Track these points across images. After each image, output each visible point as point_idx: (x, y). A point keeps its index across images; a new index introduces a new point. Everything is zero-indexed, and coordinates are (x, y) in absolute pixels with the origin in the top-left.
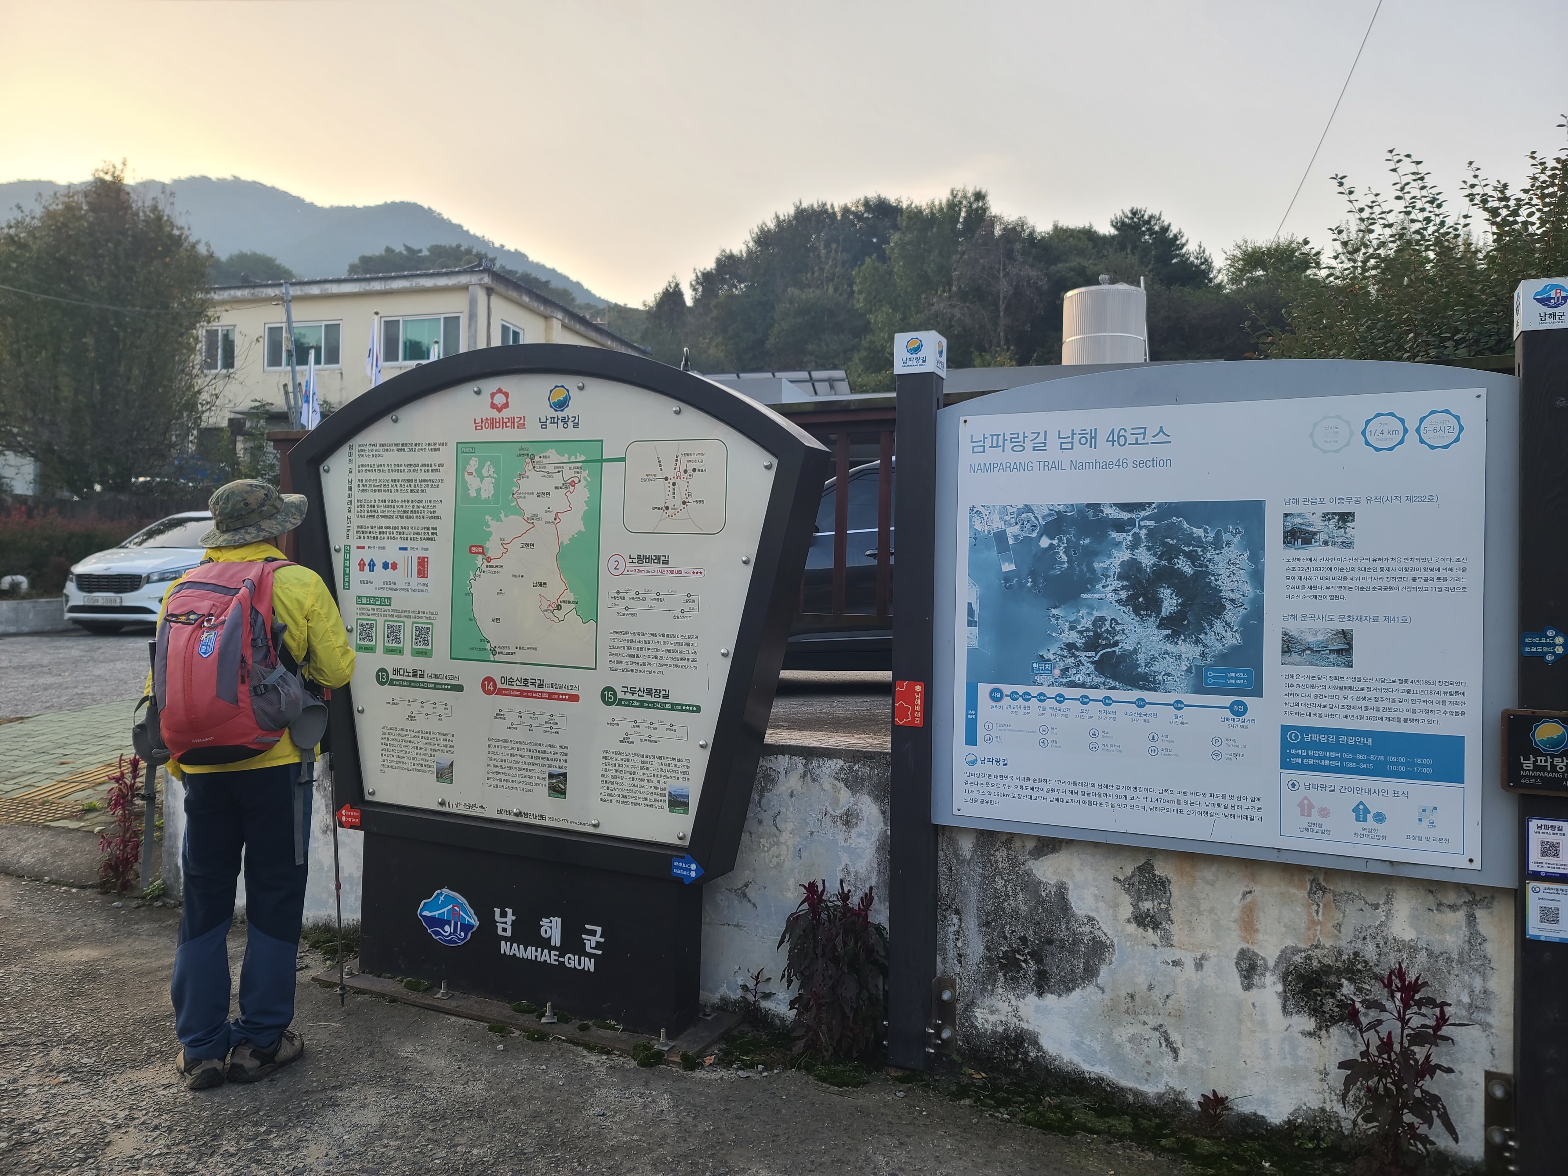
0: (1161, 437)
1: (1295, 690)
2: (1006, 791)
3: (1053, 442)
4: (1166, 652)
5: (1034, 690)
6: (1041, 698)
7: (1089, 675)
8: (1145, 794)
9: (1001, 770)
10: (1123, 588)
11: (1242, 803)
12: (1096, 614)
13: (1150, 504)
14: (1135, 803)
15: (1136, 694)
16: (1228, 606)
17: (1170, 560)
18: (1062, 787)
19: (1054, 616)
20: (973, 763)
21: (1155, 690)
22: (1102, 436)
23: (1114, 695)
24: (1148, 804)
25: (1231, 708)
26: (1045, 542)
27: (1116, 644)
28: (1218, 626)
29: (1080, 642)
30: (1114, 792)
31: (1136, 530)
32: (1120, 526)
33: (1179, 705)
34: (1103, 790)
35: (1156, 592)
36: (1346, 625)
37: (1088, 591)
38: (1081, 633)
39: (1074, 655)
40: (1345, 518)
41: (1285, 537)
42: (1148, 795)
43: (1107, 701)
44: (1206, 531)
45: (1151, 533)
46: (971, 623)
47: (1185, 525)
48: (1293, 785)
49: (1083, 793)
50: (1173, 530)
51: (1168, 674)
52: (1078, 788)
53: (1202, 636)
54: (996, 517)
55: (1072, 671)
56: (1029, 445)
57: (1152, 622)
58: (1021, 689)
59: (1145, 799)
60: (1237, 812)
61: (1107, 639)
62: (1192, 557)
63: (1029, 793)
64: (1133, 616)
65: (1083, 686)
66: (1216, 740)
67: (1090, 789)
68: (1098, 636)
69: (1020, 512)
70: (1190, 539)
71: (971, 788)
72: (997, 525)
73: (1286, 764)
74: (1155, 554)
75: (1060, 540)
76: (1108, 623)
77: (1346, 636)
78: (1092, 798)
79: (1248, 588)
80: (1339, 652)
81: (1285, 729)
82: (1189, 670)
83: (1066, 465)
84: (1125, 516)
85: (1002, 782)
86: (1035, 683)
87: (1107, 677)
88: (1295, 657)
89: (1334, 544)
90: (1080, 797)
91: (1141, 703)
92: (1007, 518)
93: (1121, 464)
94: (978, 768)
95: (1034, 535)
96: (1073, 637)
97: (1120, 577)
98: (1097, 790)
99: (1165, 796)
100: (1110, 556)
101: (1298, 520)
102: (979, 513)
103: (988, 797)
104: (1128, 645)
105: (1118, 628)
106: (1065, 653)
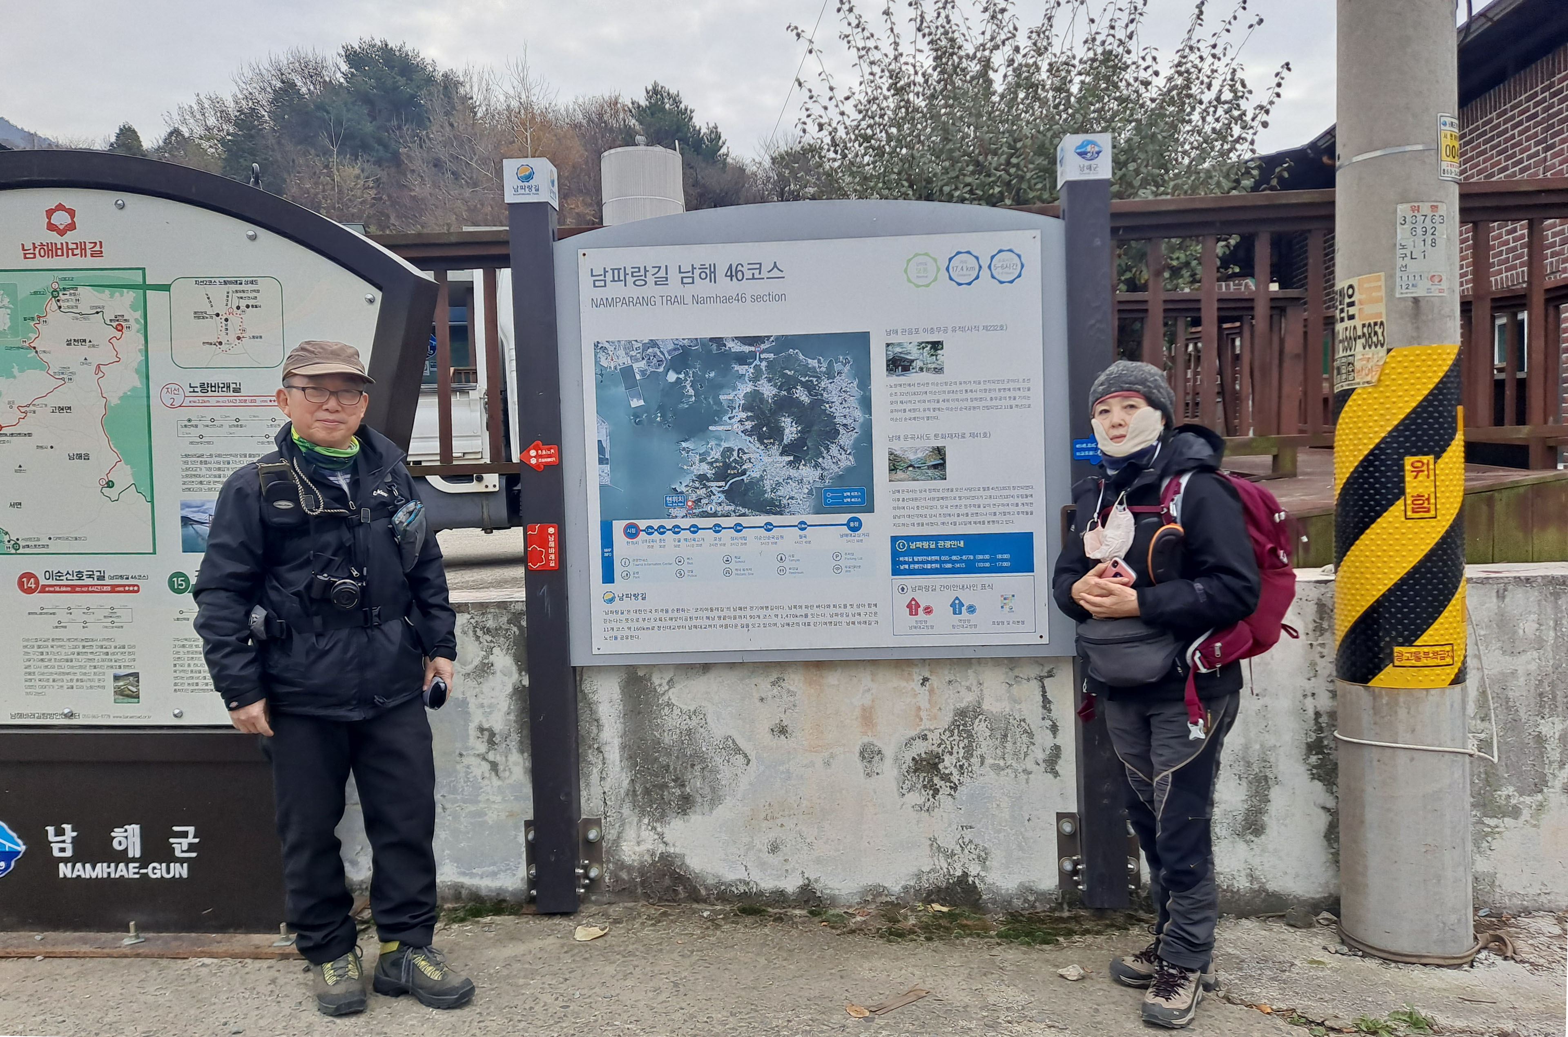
0: (775, 273)
1: (901, 504)
2: (646, 624)
3: (674, 277)
4: (789, 478)
5: (668, 523)
6: (676, 530)
7: (720, 504)
8: (775, 612)
9: (639, 604)
10: (748, 418)
11: (862, 610)
12: (725, 445)
13: (769, 337)
14: (767, 621)
15: (762, 519)
16: (842, 430)
17: (789, 390)
18: (699, 614)
19: (684, 449)
20: (611, 600)
21: (781, 513)
22: (721, 271)
23: (744, 521)
24: (779, 621)
25: (848, 525)
26: (672, 377)
27: (744, 473)
28: (834, 450)
29: (710, 473)
30: (748, 613)
31: (757, 362)
32: (742, 359)
33: (802, 526)
34: (738, 613)
35: (777, 421)
36: (939, 443)
37: (715, 423)
38: (711, 464)
39: (705, 486)
40: (936, 346)
41: (888, 366)
42: (779, 612)
43: (738, 528)
44: (819, 362)
45: (771, 364)
46: (601, 461)
47: (801, 357)
48: (903, 589)
49: (719, 617)
50: (790, 361)
51: (792, 498)
52: (715, 614)
53: (820, 460)
54: (621, 353)
55: (704, 501)
56: (651, 279)
57: (775, 450)
58: (655, 523)
59: (776, 616)
60: (857, 619)
61: (735, 468)
62: (809, 387)
63: (669, 623)
64: (758, 445)
65: (715, 515)
66: (837, 555)
67: (726, 613)
68: (727, 466)
69: (646, 346)
70: (807, 370)
71: (609, 626)
72: (624, 360)
73: (896, 571)
74: (775, 386)
75: (687, 374)
76: (735, 453)
77: (940, 452)
78: (728, 621)
79: (858, 414)
80: (935, 467)
81: (894, 539)
82: (810, 492)
83: (688, 300)
84: (747, 349)
85: (641, 616)
86: (669, 516)
87: (737, 505)
88: (900, 474)
89: (928, 370)
90: (717, 622)
91: (769, 527)
92: (633, 353)
93: (740, 298)
94: (617, 605)
95: (661, 369)
96: (705, 469)
97: (745, 409)
98: (732, 614)
99: (794, 611)
100: (734, 388)
101: (898, 350)
102: (604, 349)
103: (627, 633)
104: (754, 473)
105: (745, 457)
106: (697, 484)
